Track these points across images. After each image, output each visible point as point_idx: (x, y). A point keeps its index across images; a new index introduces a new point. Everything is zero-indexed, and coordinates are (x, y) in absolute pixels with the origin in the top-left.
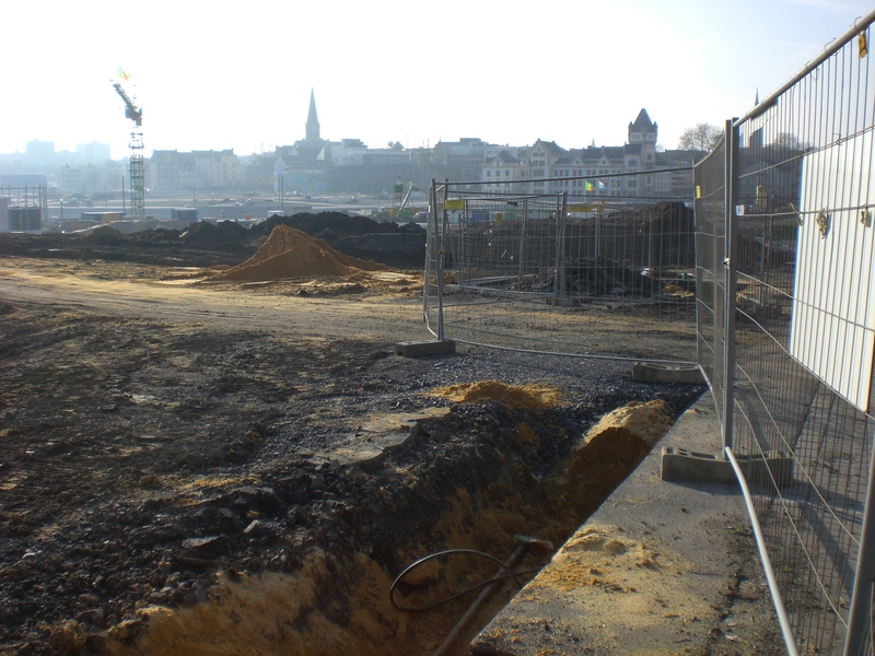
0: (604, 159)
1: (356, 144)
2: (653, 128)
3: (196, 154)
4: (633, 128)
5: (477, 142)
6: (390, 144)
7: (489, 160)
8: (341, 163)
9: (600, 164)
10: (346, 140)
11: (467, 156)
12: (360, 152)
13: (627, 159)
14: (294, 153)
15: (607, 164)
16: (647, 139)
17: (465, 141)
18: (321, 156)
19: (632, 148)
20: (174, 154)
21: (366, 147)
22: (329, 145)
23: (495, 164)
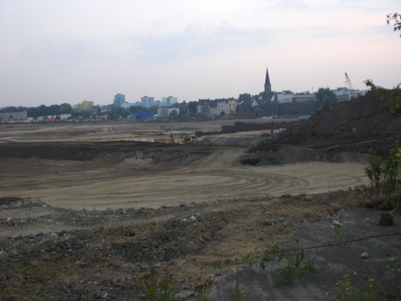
1: (288, 92)
3: (217, 101)
5: (345, 89)
6: (304, 92)
8: (283, 102)
10: (284, 91)
11: (340, 96)
12: (291, 96)
14: (261, 98)
17: (339, 89)
18: (273, 99)
20: (208, 101)
21: (293, 93)
22: (276, 94)
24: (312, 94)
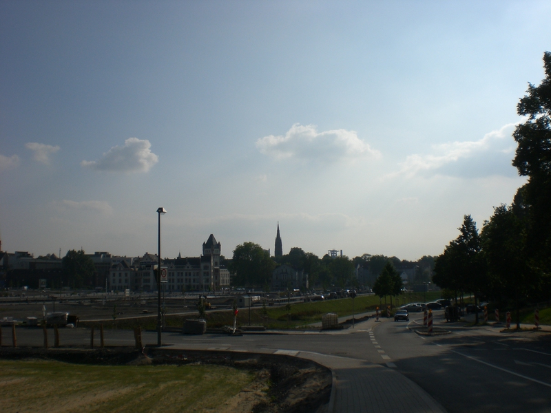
0: (188, 265)
1: (25, 254)
2: (219, 246)
4: (205, 246)
5: (106, 255)
6: (48, 255)
7: (115, 266)
8: (15, 268)
9: (186, 268)
10: (18, 252)
11: (100, 264)
12: (28, 260)
13: (202, 265)
15: (190, 268)
16: (214, 253)
17: (98, 254)
19: (206, 258)
21: (32, 257)
22: (6, 255)
23: (118, 269)
24: (59, 259)
